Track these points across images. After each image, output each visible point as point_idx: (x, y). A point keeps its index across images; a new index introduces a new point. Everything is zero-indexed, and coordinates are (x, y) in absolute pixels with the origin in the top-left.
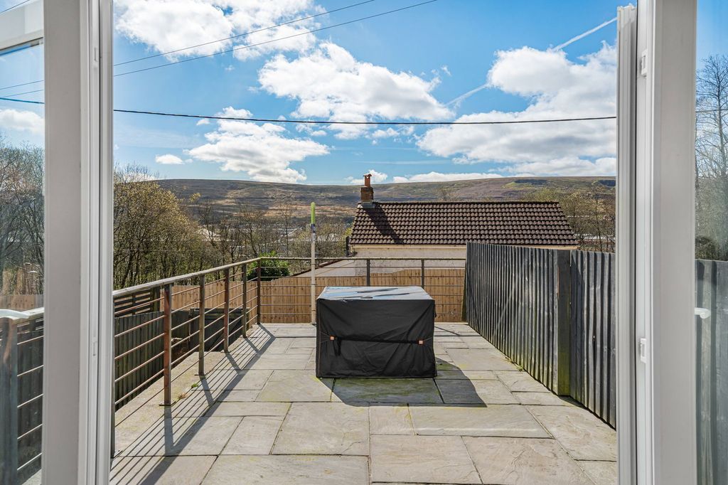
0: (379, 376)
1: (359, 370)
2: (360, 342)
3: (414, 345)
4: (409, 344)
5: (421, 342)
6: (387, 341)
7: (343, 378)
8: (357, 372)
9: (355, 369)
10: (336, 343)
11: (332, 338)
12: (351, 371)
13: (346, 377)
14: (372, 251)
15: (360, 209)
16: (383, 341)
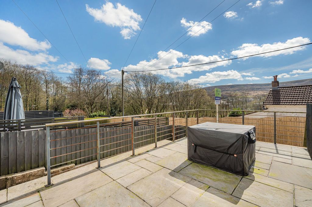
0: (214, 166)
1: (204, 161)
2: (205, 149)
3: (232, 156)
4: (228, 155)
5: (235, 155)
6: (217, 151)
7: (197, 163)
8: (203, 162)
9: (202, 160)
10: (195, 147)
11: (193, 144)
12: (201, 161)
13: (198, 163)
14: (276, 108)
15: (271, 90)
16: (214, 150)
